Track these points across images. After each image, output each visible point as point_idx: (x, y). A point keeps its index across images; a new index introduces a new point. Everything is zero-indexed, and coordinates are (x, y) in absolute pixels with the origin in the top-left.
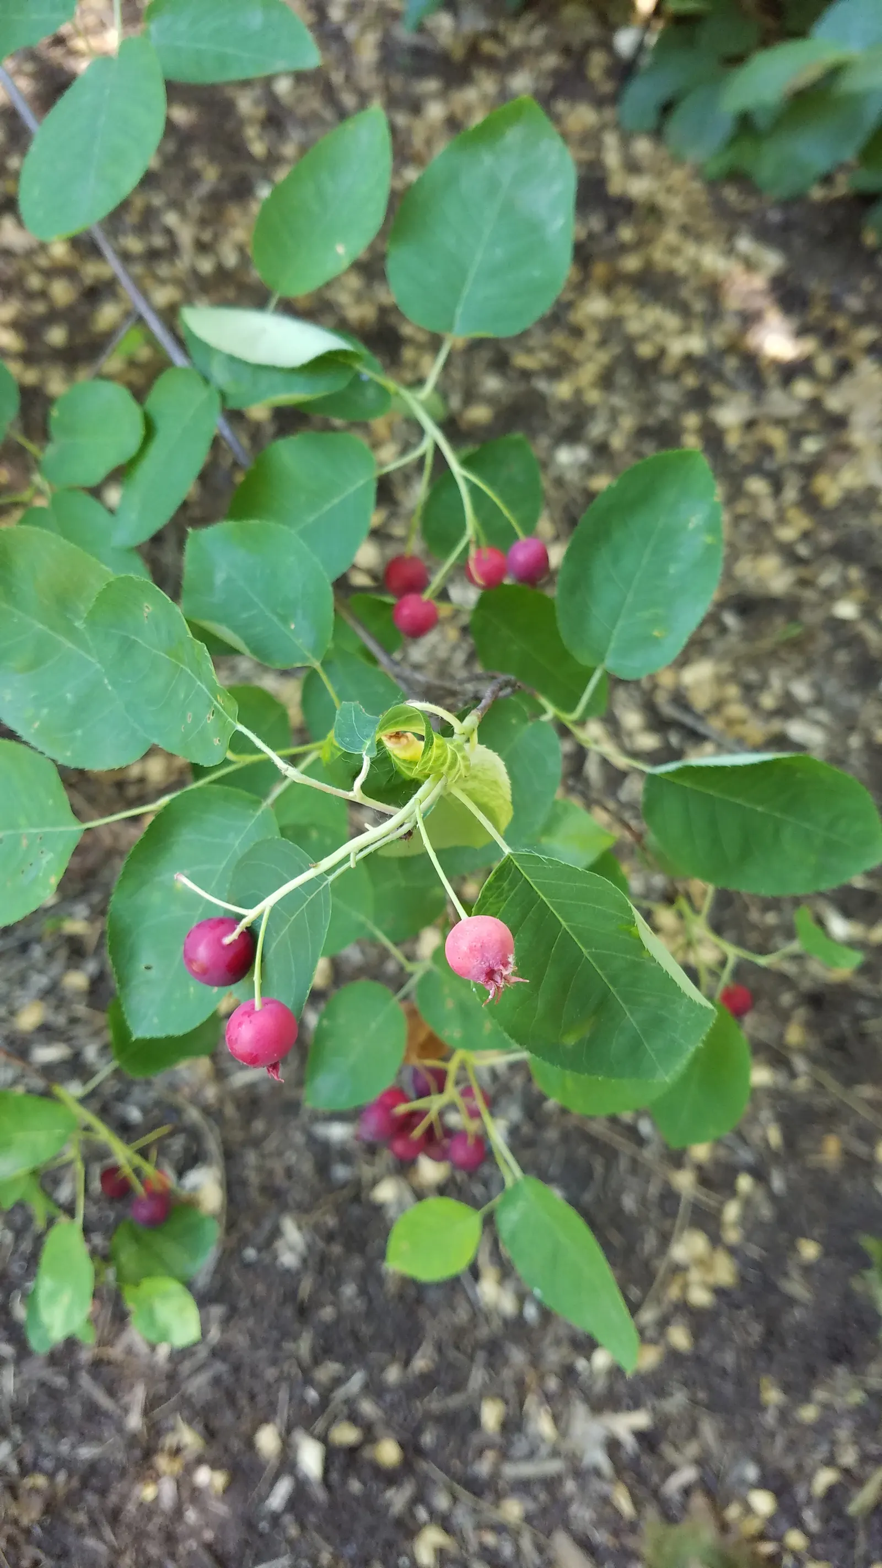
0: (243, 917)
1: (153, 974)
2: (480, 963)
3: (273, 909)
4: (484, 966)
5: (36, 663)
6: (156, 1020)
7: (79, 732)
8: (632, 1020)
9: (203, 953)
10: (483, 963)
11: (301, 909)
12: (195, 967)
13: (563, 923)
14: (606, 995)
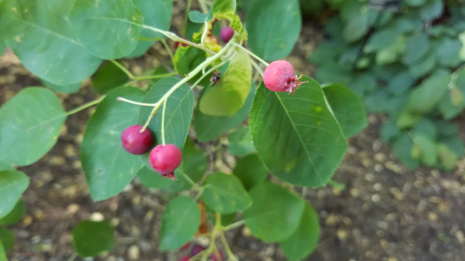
0: (152, 108)
1: (102, 173)
2: (285, 76)
3: (169, 99)
4: (287, 77)
5: (46, 48)
6: (104, 193)
7: (66, 71)
8: (311, 159)
9: (130, 139)
10: (286, 76)
11: (178, 107)
12: (128, 146)
13: (286, 111)
14: (301, 146)
